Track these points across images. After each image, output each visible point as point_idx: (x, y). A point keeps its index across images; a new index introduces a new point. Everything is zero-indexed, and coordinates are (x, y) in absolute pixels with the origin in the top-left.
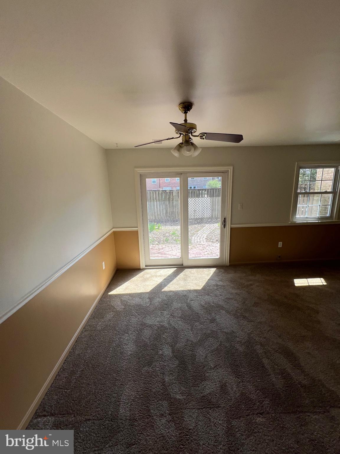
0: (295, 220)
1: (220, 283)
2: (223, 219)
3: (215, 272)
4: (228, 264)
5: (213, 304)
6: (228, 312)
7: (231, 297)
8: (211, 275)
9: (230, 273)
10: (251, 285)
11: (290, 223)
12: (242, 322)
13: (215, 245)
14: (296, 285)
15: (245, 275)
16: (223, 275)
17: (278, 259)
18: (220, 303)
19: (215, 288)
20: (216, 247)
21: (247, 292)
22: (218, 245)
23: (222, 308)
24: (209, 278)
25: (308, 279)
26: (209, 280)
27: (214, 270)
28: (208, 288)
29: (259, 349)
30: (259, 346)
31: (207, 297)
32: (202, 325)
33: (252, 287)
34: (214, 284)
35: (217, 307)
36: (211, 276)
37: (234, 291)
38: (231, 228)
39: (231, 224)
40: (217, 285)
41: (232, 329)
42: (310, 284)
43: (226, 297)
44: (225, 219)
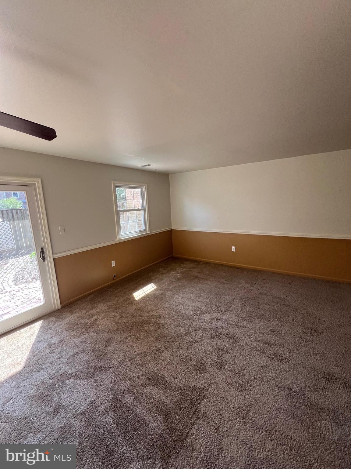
0: (121, 237)
1: (55, 340)
2: (40, 250)
3: (41, 327)
4: (59, 306)
5: (51, 381)
6: (77, 377)
7: (75, 351)
8: (36, 334)
9: (65, 318)
10: (96, 320)
11: (118, 240)
12: (100, 378)
13: (31, 285)
14: (137, 299)
15: (85, 311)
16: (56, 325)
17: (114, 279)
18: (62, 371)
19: (48, 351)
20: (35, 288)
21: (94, 332)
22: (38, 284)
23: (66, 377)
24: (33, 342)
25: (143, 289)
26: (34, 344)
27: (39, 324)
28: (35, 358)
29: (128, 400)
30: (128, 395)
31: (37, 375)
32: (40, 434)
33: (97, 322)
34: (44, 346)
35: (59, 381)
36: (37, 337)
37: (77, 341)
38: (54, 259)
39: (53, 254)
40: (50, 346)
41: (90, 399)
42: (147, 293)
43: (68, 357)
44: (42, 249)
